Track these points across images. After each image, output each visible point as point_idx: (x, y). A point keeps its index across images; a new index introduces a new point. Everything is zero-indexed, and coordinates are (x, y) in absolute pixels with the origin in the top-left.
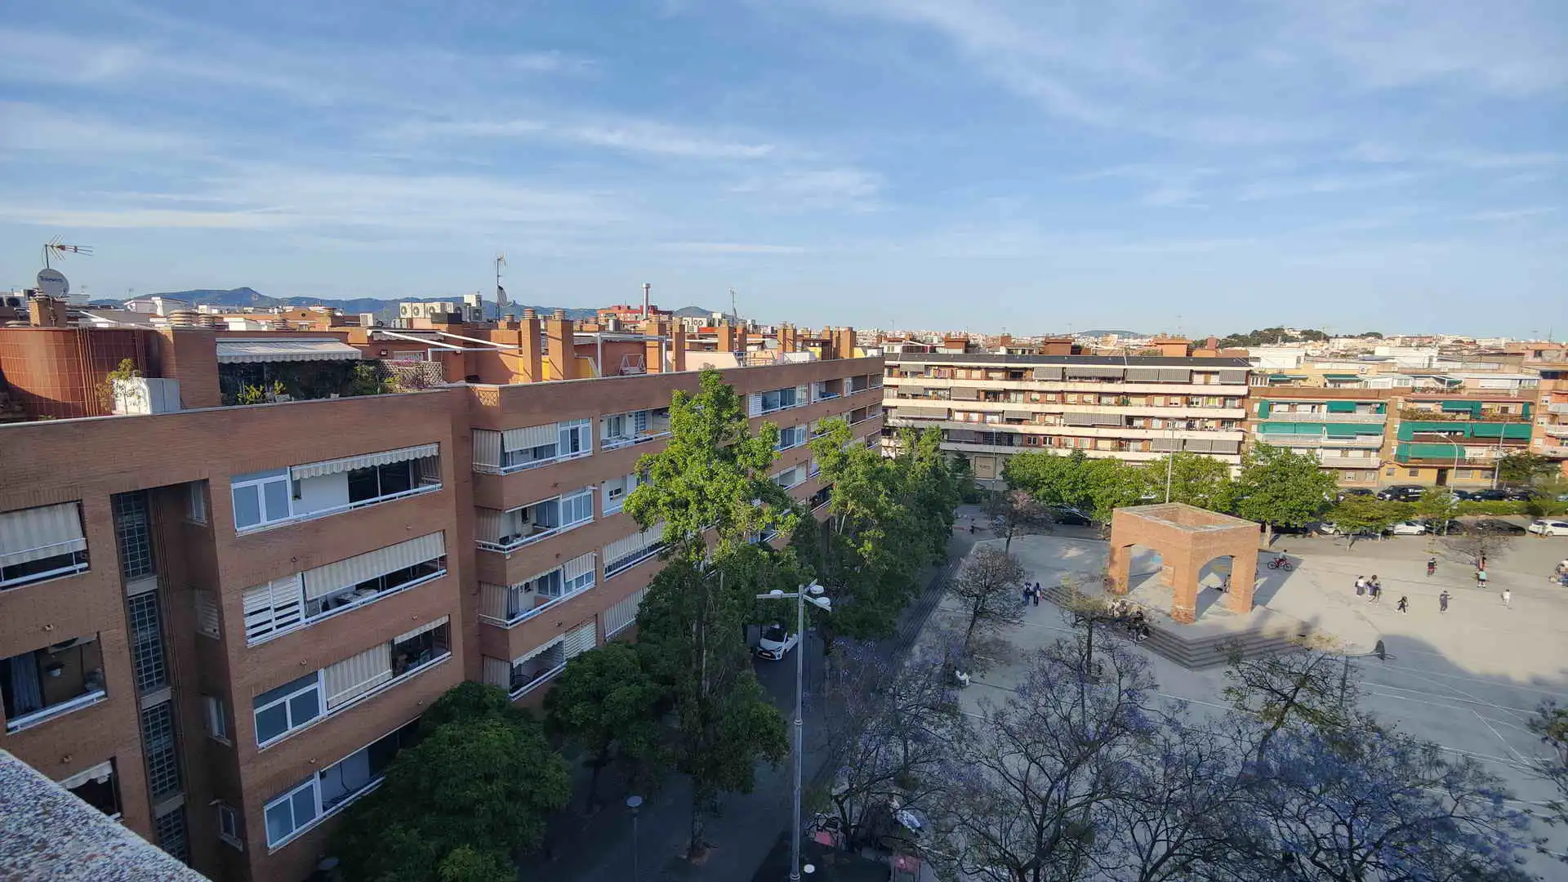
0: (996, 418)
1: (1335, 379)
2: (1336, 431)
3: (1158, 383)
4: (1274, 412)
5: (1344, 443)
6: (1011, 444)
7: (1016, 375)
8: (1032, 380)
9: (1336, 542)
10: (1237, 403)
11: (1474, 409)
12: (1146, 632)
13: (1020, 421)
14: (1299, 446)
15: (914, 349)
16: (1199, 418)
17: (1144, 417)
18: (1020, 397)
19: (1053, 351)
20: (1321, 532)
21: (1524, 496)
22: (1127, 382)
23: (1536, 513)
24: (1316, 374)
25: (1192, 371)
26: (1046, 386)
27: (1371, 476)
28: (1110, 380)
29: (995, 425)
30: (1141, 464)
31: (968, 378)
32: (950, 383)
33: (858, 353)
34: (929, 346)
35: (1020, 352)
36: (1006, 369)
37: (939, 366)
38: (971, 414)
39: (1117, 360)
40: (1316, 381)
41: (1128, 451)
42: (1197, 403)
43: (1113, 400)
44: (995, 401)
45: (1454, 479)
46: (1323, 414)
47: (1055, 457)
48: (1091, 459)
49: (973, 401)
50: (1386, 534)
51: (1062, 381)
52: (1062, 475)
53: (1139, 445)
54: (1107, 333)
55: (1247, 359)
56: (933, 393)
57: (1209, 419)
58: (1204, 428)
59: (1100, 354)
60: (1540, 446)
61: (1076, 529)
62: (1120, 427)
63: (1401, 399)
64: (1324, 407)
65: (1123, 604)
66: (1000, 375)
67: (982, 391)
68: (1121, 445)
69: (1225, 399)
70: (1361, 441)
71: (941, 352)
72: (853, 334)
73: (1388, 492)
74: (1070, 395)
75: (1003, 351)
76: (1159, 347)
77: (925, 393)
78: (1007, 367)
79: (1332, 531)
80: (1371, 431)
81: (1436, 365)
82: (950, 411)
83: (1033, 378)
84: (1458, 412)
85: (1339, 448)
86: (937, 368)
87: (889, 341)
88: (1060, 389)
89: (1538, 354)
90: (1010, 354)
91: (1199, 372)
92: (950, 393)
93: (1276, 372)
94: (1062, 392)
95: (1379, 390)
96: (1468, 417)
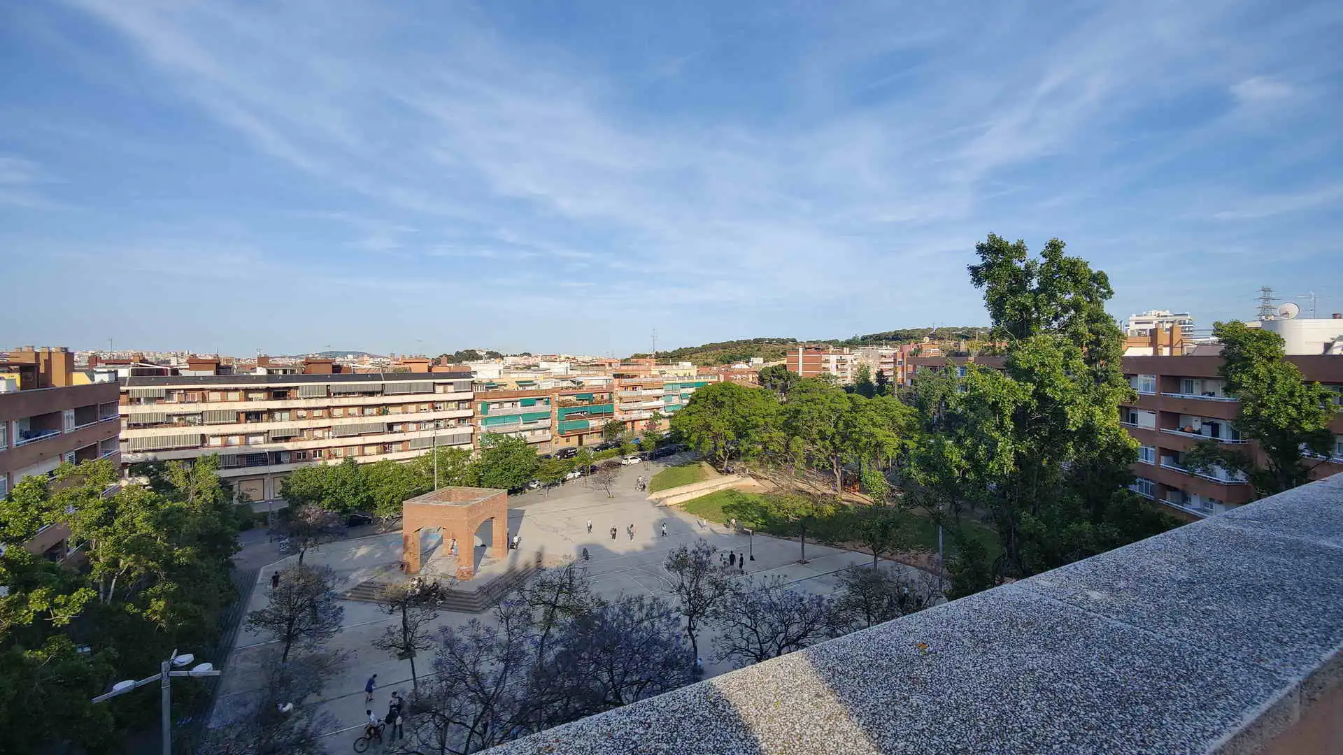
0: (260, 439)
1: (522, 384)
2: (528, 418)
3: (410, 394)
4: (491, 410)
5: (531, 426)
6: (279, 462)
7: (279, 394)
8: (297, 399)
9: (539, 493)
10: (467, 405)
11: (589, 397)
12: (443, 598)
13: (287, 439)
14: (513, 430)
15: (144, 373)
16: (442, 419)
17: (402, 423)
18: (286, 415)
19: (315, 370)
20: (530, 488)
21: (618, 445)
22: (386, 395)
23: (622, 453)
24: (511, 380)
25: (434, 383)
26: (313, 403)
27: (547, 445)
28: (371, 394)
29: (261, 445)
30: (409, 461)
31: (224, 400)
32: (203, 407)
33: (80, 379)
34: (169, 368)
35: (281, 373)
36: (268, 389)
37: (185, 390)
38: (230, 438)
39: (375, 377)
40: (513, 386)
41: (391, 452)
42: (440, 408)
43: (374, 411)
44: (258, 422)
45: (586, 441)
46: (519, 409)
47: (327, 468)
48: (362, 464)
49: (232, 423)
50: (564, 481)
51: (327, 397)
52: (344, 483)
53: (400, 447)
54: (363, 354)
55: (470, 373)
56: (179, 420)
57: (450, 419)
58: (447, 427)
59: (359, 372)
60: (618, 416)
61: (358, 530)
62: (383, 433)
63: (557, 394)
64: (519, 403)
65: (420, 580)
66: (261, 395)
67: (242, 412)
68: (385, 448)
69: (459, 403)
70: (541, 423)
71: (184, 375)
72: (69, 356)
73: (557, 454)
74: (335, 410)
75: (261, 371)
76: (407, 366)
77: (168, 421)
78: (268, 387)
79: (534, 486)
80: (545, 416)
81: (570, 372)
82: (203, 437)
83: (298, 396)
84: (583, 400)
85: (529, 430)
86: (182, 391)
87: (106, 364)
88: (326, 405)
89: (610, 365)
90: (271, 376)
91: (440, 384)
92: (202, 418)
93: (488, 381)
94: (328, 407)
95: (546, 390)
96: (587, 402)
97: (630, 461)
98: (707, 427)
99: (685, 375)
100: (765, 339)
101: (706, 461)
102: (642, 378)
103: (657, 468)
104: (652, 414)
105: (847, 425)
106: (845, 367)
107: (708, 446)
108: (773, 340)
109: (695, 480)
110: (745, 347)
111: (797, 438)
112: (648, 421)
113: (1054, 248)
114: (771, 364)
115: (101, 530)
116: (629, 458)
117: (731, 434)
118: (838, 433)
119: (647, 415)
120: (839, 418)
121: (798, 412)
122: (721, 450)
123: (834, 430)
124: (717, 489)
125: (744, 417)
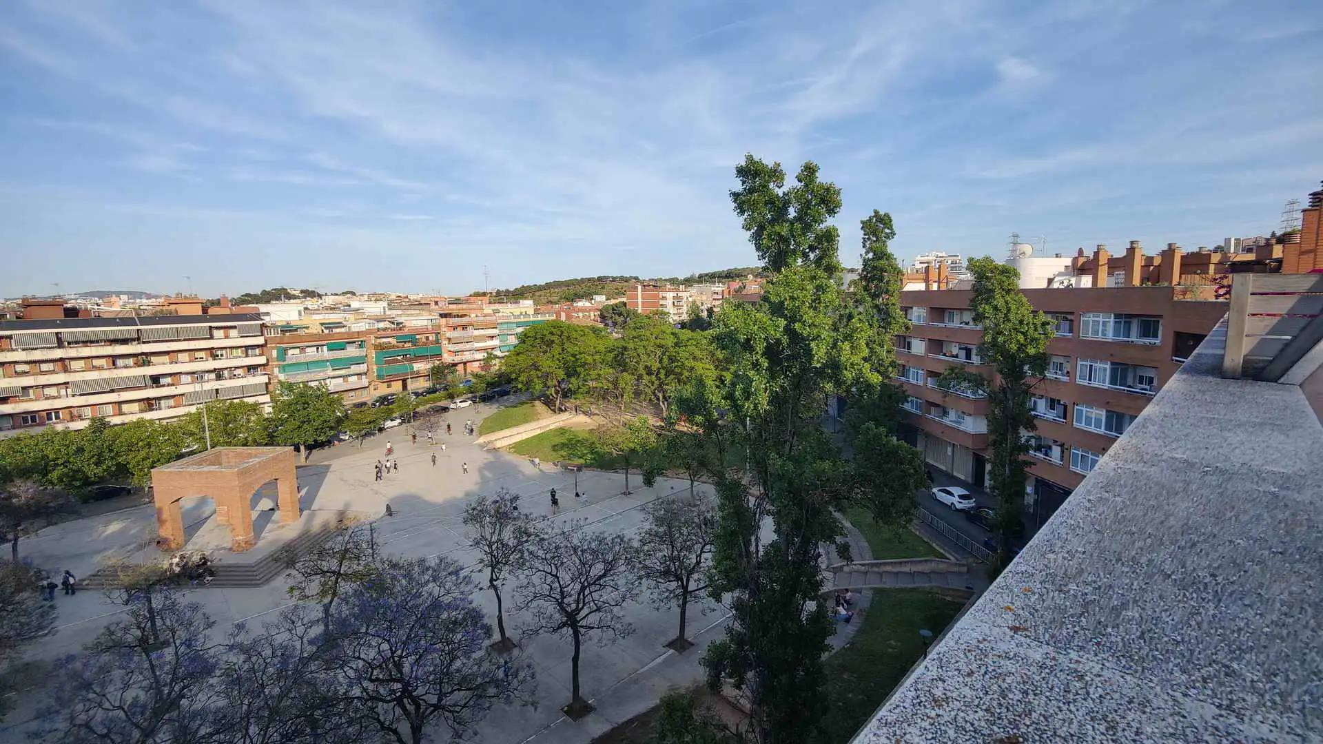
1: (329, 326)
2: (336, 364)
3: (180, 340)
4: (289, 356)
5: (343, 372)
8: (13, 350)
10: (257, 351)
11: (413, 339)
12: (212, 574)
14: (313, 379)
16: (227, 368)
17: (171, 375)
19: (37, 314)
20: (341, 440)
21: (445, 389)
22: (144, 343)
23: (451, 397)
24: (314, 323)
25: (210, 327)
26: (37, 355)
27: (365, 392)
28: (124, 341)
30: (175, 419)
39: (127, 321)
40: (316, 329)
41: (160, 409)
42: (222, 355)
43: (131, 361)
45: (413, 385)
47: (66, 433)
48: (117, 425)
50: (381, 430)
51: (58, 347)
52: (79, 451)
53: (172, 402)
54: (109, 294)
55: (259, 314)
57: (236, 368)
58: (233, 377)
59: (105, 316)
60: (447, 358)
61: (113, 503)
62: (146, 387)
63: (372, 337)
64: (325, 348)
65: (182, 557)
68: (150, 405)
69: (246, 349)
70: (354, 369)
73: (377, 401)
74: (73, 362)
76: (173, 307)
79: (347, 437)
80: (358, 361)
81: (388, 312)
83: (14, 347)
84: (405, 342)
85: (340, 377)
88: (59, 357)
89: (436, 303)
91: (217, 328)
93: (284, 323)
94: (61, 360)
95: (358, 332)
96: (410, 344)
97: (459, 404)
98: (536, 367)
99: (521, 314)
100: (609, 277)
101: (541, 400)
102: (472, 317)
103: (488, 411)
104: (486, 355)
105: (671, 360)
106: (681, 303)
107: (538, 386)
108: (617, 277)
109: (525, 420)
110: (589, 284)
111: (625, 374)
112: (482, 362)
113: (809, 171)
114: (613, 302)
116: (458, 401)
117: (561, 374)
118: (663, 368)
119: (480, 356)
120: (664, 353)
121: (625, 348)
122: (553, 389)
123: (659, 365)
124: (548, 429)
125: (574, 356)
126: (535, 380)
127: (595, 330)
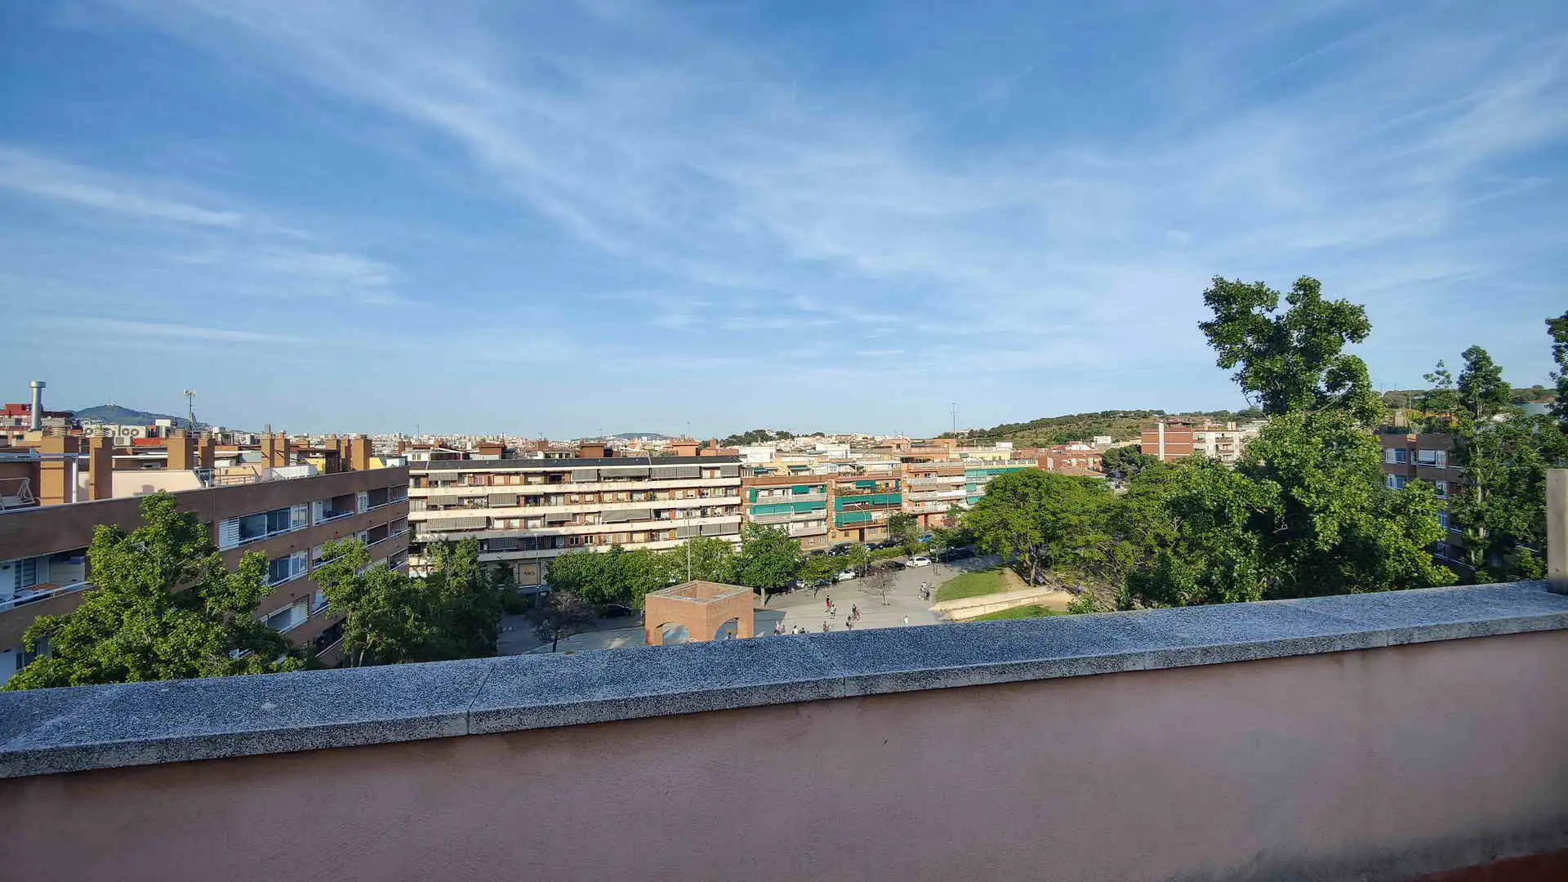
0: (538, 522)
1: (795, 469)
2: (801, 508)
3: (677, 479)
4: (759, 497)
5: (804, 517)
6: (554, 546)
7: (554, 478)
8: (571, 483)
10: (734, 492)
11: (872, 485)
13: (561, 523)
14: (777, 521)
15: (445, 456)
16: (709, 507)
17: (669, 509)
18: (560, 499)
19: (588, 454)
20: (797, 588)
21: (903, 543)
22: (653, 480)
23: (909, 553)
24: (782, 465)
25: (701, 467)
26: (584, 488)
27: (823, 539)
28: (639, 478)
29: (538, 529)
30: (668, 551)
31: (507, 484)
32: (488, 490)
33: (375, 464)
34: (461, 453)
35: (557, 456)
36: (545, 473)
37: (474, 473)
38: (511, 521)
39: (643, 461)
40: (783, 472)
41: (658, 541)
42: (707, 494)
43: (642, 496)
44: (536, 506)
45: (870, 536)
46: (790, 497)
47: (595, 555)
48: (628, 551)
49: (513, 507)
50: (835, 582)
51: (598, 482)
52: (602, 571)
53: (667, 535)
55: (738, 456)
56: (469, 502)
57: (717, 506)
58: (714, 515)
59: (629, 456)
60: (907, 508)
62: (649, 520)
63: (833, 481)
64: (790, 490)
66: (539, 479)
67: (522, 496)
68: (652, 536)
69: (726, 490)
70: (815, 514)
71: (475, 459)
72: (368, 444)
73: (833, 550)
74: (605, 495)
75: (540, 456)
76: (675, 449)
77: (459, 503)
78: (545, 472)
79: (803, 586)
80: (819, 506)
81: (850, 456)
82: (488, 518)
83: (572, 480)
84: (864, 488)
85: (802, 521)
86: (472, 475)
87: (414, 449)
88: (597, 490)
89: (898, 446)
90: (548, 458)
91: (706, 469)
92: (489, 501)
93: (758, 465)
94: (599, 492)
95: (820, 476)
96: (869, 491)
97: (916, 562)
98: (1005, 525)
99: (994, 459)
100: (1118, 412)
101: (1011, 567)
102: (937, 463)
103: (951, 573)
104: (950, 506)
106: (1230, 448)
107: (1008, 549)
108: (1130, 412)
109: (991, 590)
110: (1089, 422)
112: (945, 515)
113: (1308, 288)
114: (1123, 444)
115: (350, 605)
116: (915, 558)
117: (1037, 536)
118: (1185, 539)
119: (943, 507)
121: (1125, 508)
122: (1027, 555)
123: (1178, 535)
124: (1018, 604)
125: (1054, 514)
126: (1004, 541)
127: (1086, 483)
